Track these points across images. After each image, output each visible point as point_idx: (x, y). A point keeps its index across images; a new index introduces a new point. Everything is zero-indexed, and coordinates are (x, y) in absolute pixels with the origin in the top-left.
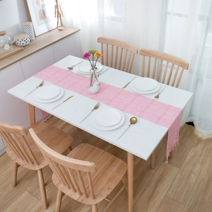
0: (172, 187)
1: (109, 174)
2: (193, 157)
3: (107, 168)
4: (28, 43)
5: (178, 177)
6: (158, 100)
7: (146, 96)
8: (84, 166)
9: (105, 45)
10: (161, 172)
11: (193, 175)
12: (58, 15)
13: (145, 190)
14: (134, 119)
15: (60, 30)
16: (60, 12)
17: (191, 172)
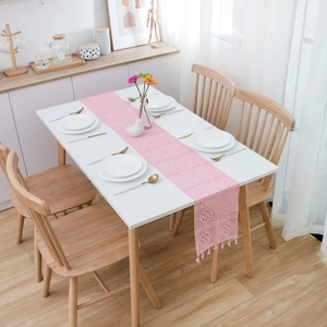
2: (290, 287)
4: (95, 56)
6: (217, 164)
7: (201, 154)
8: (34, 203)
9: (201, 78)
11: (269, 313)
14: (155, 177)
17: (270, 307)
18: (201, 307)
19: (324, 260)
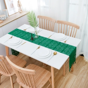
0: (73, 85)
1: (43, 77)
2: (83, 70)
3: (42, 75)
4: (5, 19)
5: (76, 80)
9: (41, 19)
10: (68, 78)
11: (83, 79)
12: (19, 6)
13: (61, 86)
15: (20, 13)
16: (20, 4)
17: (82, 77)
18: (66, 84)
19: (86, 61)
